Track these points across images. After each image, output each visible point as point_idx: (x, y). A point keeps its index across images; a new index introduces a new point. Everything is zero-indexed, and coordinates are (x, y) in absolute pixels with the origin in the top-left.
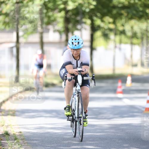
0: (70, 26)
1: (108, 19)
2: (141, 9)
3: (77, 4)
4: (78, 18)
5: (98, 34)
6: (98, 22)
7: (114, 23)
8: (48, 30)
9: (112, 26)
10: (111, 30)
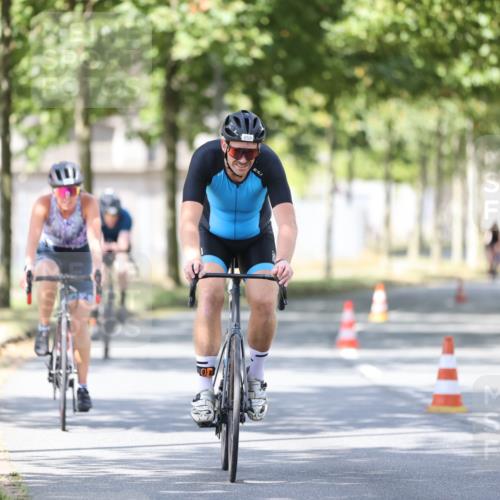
0: (183, 118)
1: (309, 96)
2: (419, 63)
3: (204, 43)
4: (210, 92)
6: (276, 104)
7: (329, 108)
8: (109, 133)
9: (322, 120)
10: (319, 132)
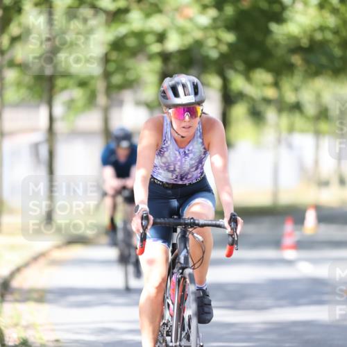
2: (338, 52)
5: (239, 111)
6: (238, 83)
7: (276, 84)
8: (121, 103)
9: (271, 93)
10: (267, 101)
